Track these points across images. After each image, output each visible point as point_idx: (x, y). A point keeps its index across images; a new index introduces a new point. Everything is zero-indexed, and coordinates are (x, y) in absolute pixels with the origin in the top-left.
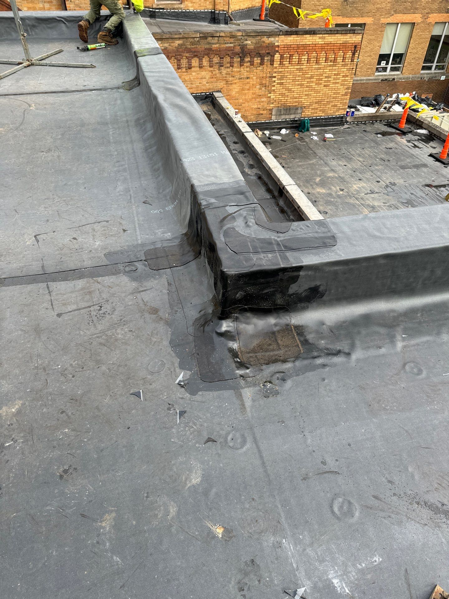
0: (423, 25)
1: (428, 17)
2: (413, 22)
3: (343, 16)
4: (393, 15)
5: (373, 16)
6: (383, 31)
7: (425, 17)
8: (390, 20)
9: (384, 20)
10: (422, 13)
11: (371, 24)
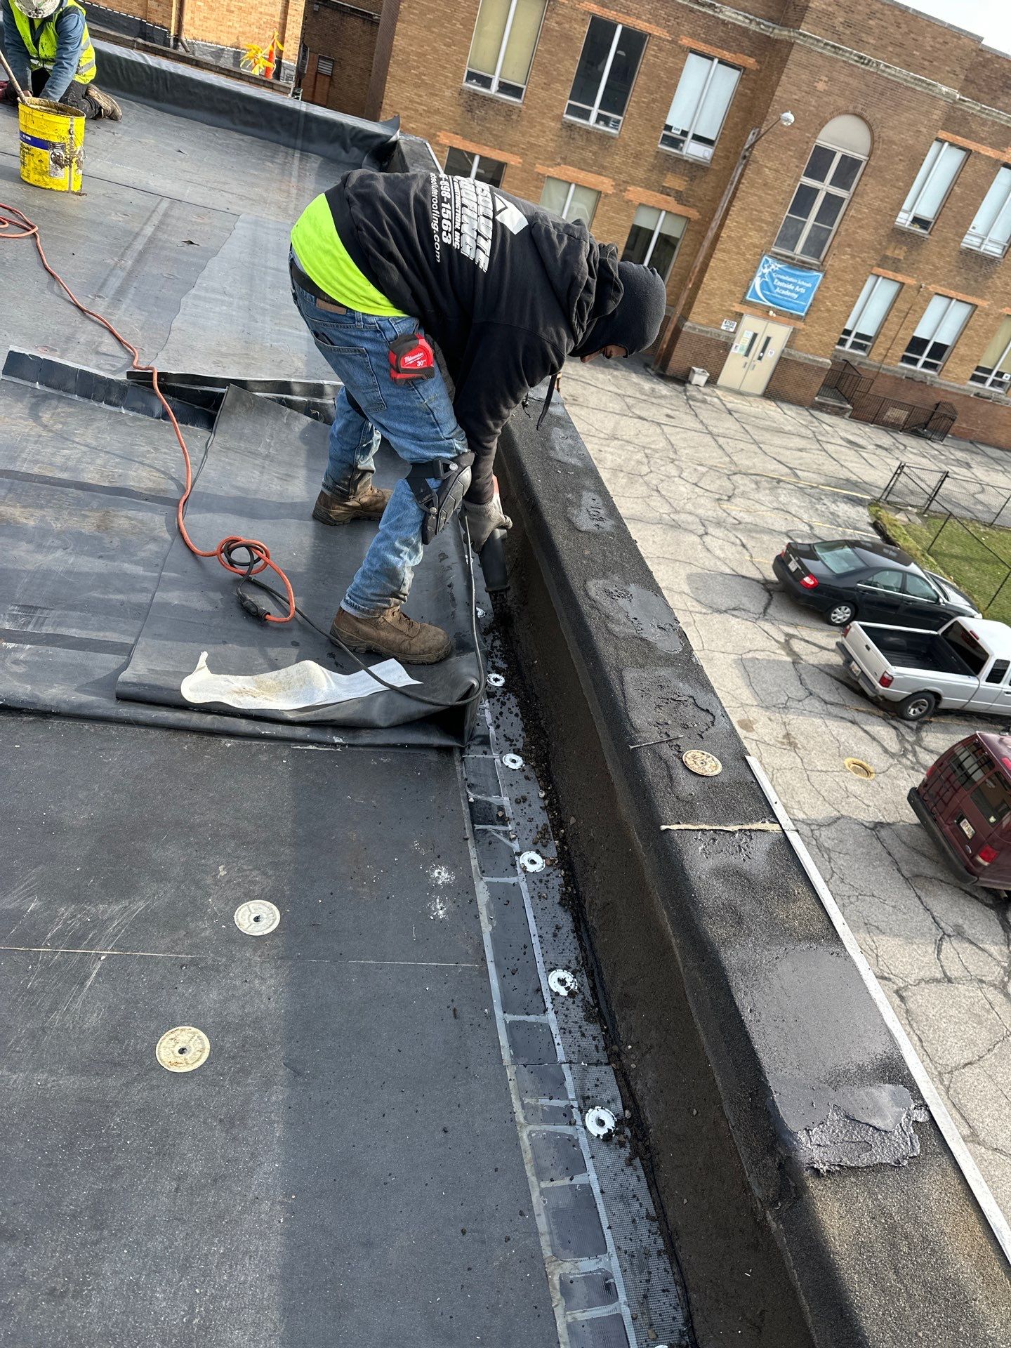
0: (615, 200)
1: (625, 190)
2: (598, 189)
3: (465, 137)
4: (559, 164)
5: (522, 155)
6: (541, 188)
7: (621, 186)
8: (553, 171)
9: (540, 168)
10: (614, 180)
11: (517, 167)
